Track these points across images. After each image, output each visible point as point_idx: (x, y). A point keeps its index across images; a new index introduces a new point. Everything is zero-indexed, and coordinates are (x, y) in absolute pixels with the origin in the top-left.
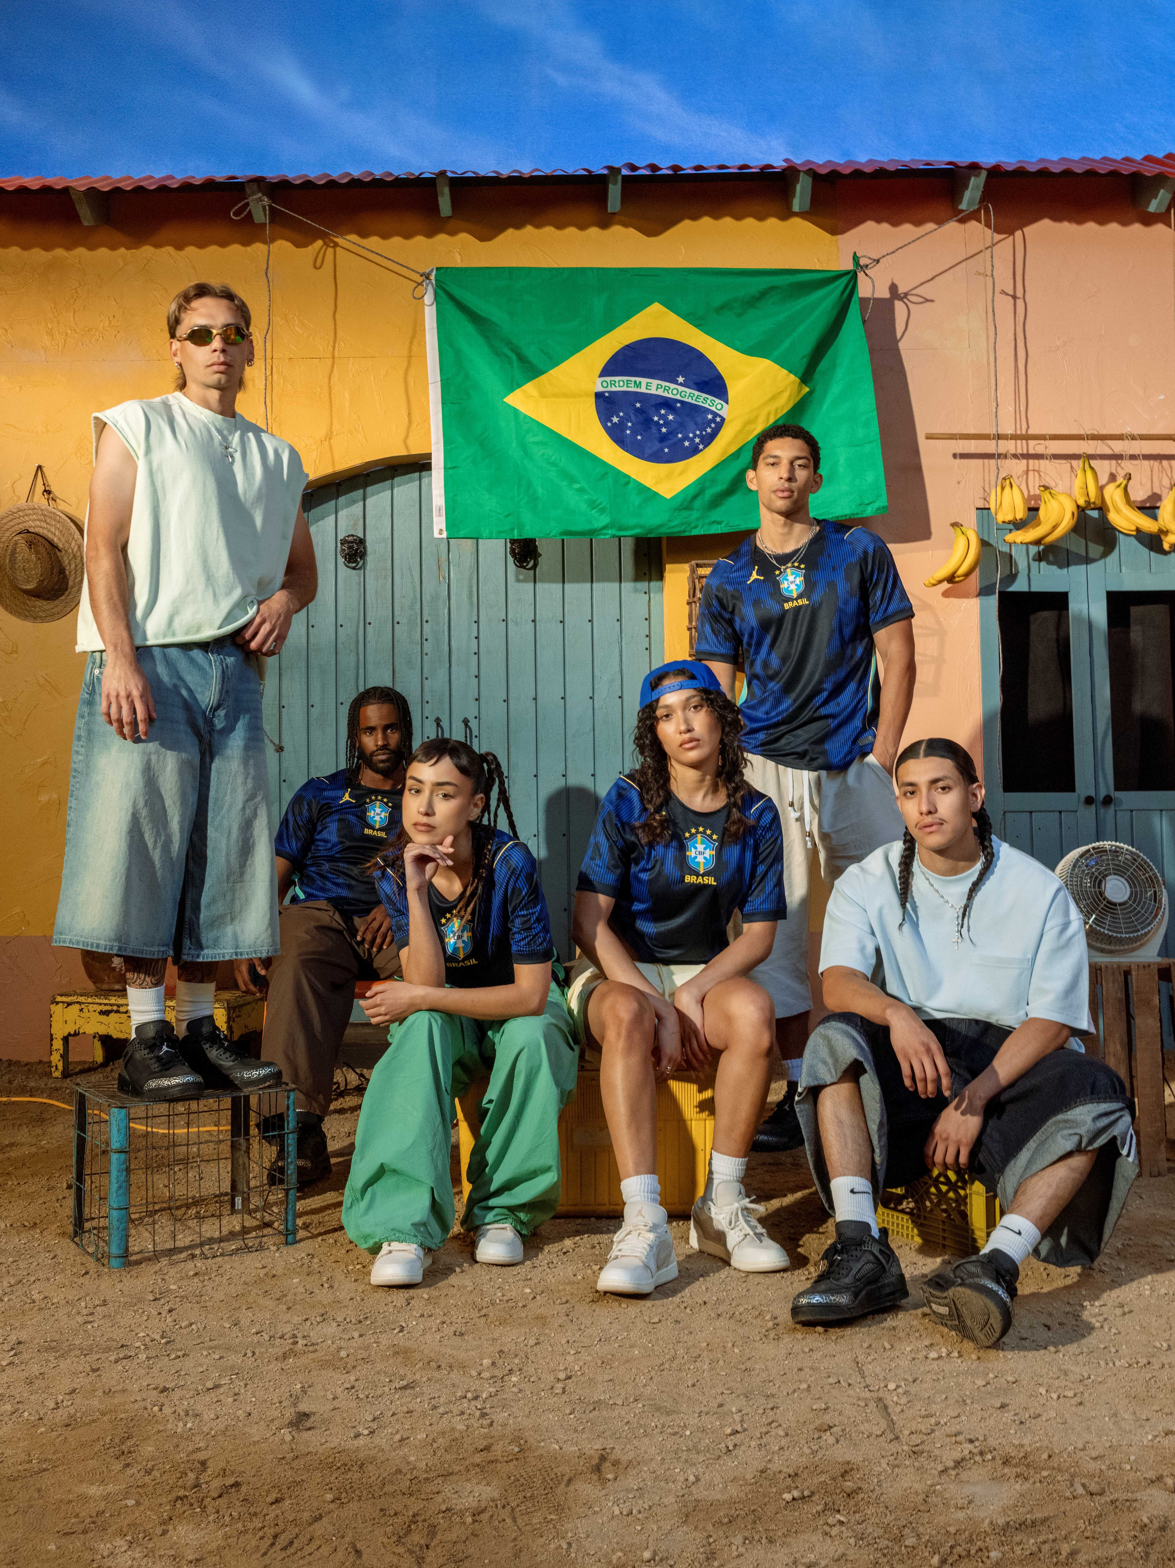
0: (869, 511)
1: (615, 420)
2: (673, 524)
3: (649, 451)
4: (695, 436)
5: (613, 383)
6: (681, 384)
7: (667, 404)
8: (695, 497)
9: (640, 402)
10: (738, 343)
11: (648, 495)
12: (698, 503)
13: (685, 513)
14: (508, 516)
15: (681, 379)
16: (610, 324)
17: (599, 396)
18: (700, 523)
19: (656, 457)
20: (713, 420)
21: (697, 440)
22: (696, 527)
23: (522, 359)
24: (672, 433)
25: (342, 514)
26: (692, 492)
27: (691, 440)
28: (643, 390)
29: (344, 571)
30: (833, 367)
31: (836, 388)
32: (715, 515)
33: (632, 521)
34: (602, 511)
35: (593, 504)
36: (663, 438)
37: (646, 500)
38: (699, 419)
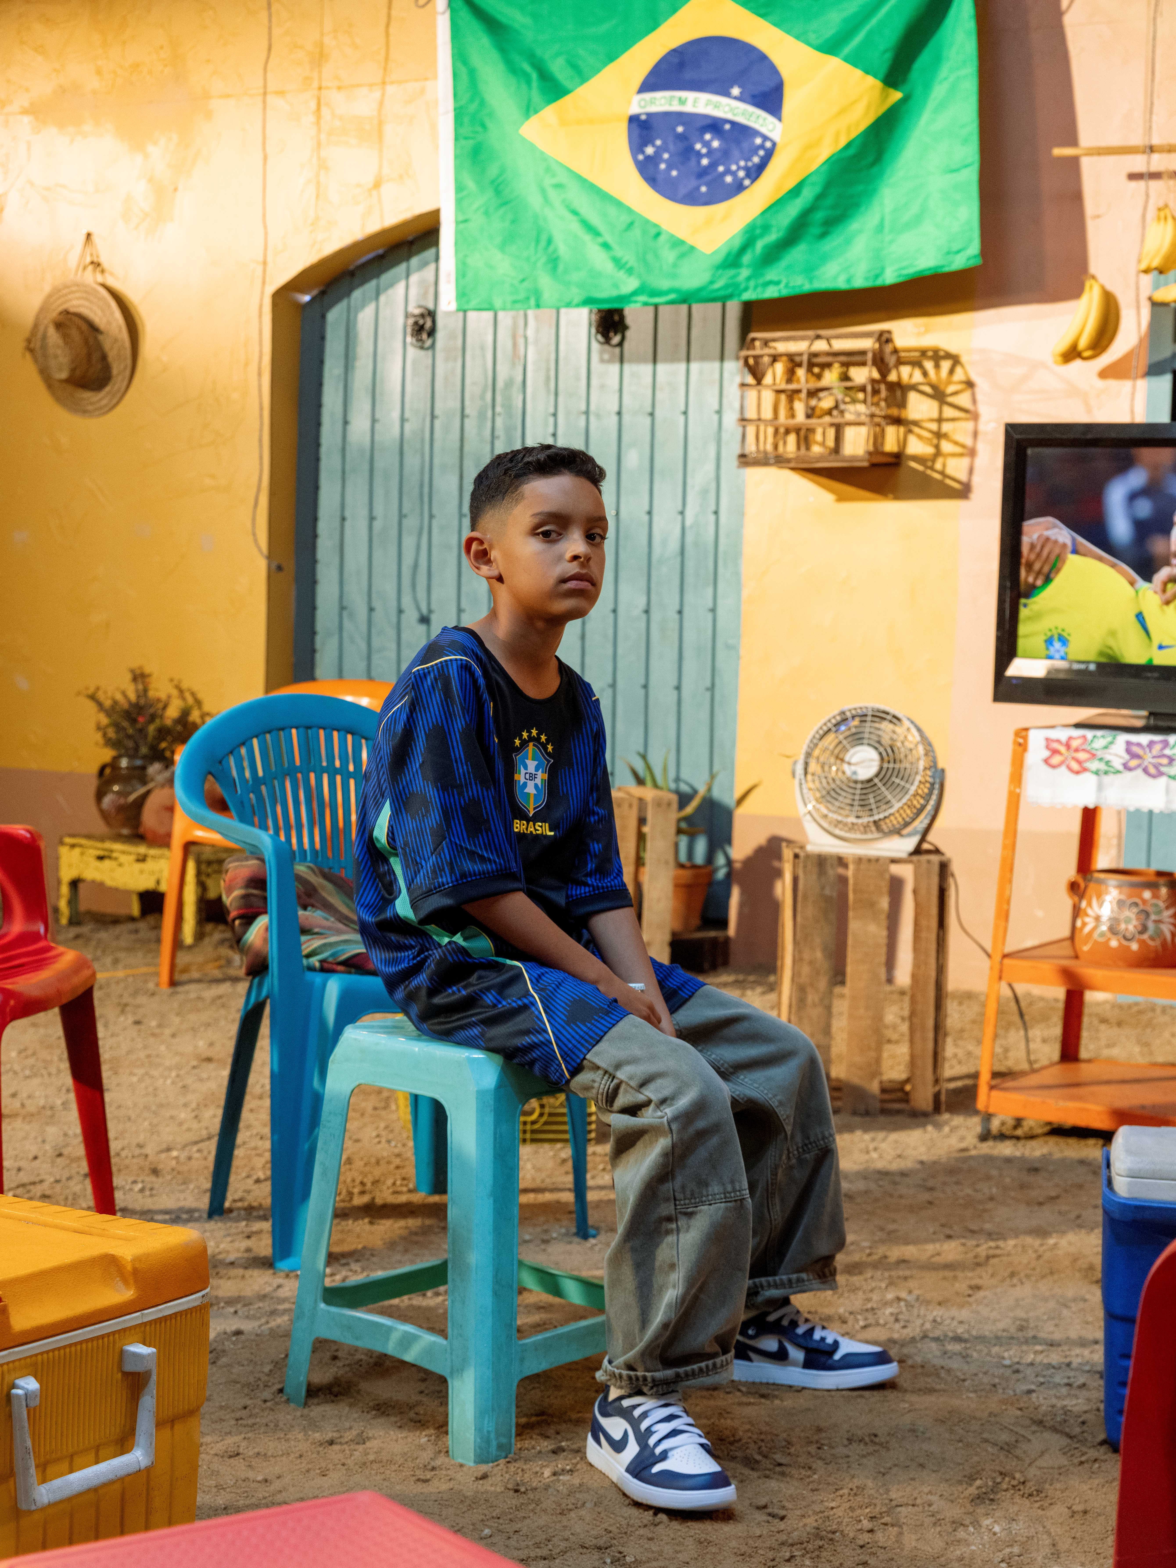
0: (959, 263)
1: (650, 150)
2: (717, 286)
3: (682, 191)
4: (739, 168)
5: (652, 102)
6: (736, 98)
7: (714, 125)
8: (743, 249)
9: (683, 124)
10: (812, 37)
11: (684, 249)
12: (747, 258)
13: (732, 272)
14: (523, 281)
15: (736, 91)
16: (653, 22)
17: (633, 120)
18: (752, 283)
19: (692, 199)
20: (762, 147)
21: (741, 174)
22: (746, 289)
23: (545, 76)
24: (713, 165)
25: (414, 278)
26: (737, 244)
27: (734, 174)
28: (688, 108)
29: (412, 352)
30: (937, 60)
31: (939, 91)
32: (771, 274)
33: (665, 284)
34: (630, 271)
35: (618, 263)
36: (703, 173)
37: (682, 256)
38: (745, 145)
